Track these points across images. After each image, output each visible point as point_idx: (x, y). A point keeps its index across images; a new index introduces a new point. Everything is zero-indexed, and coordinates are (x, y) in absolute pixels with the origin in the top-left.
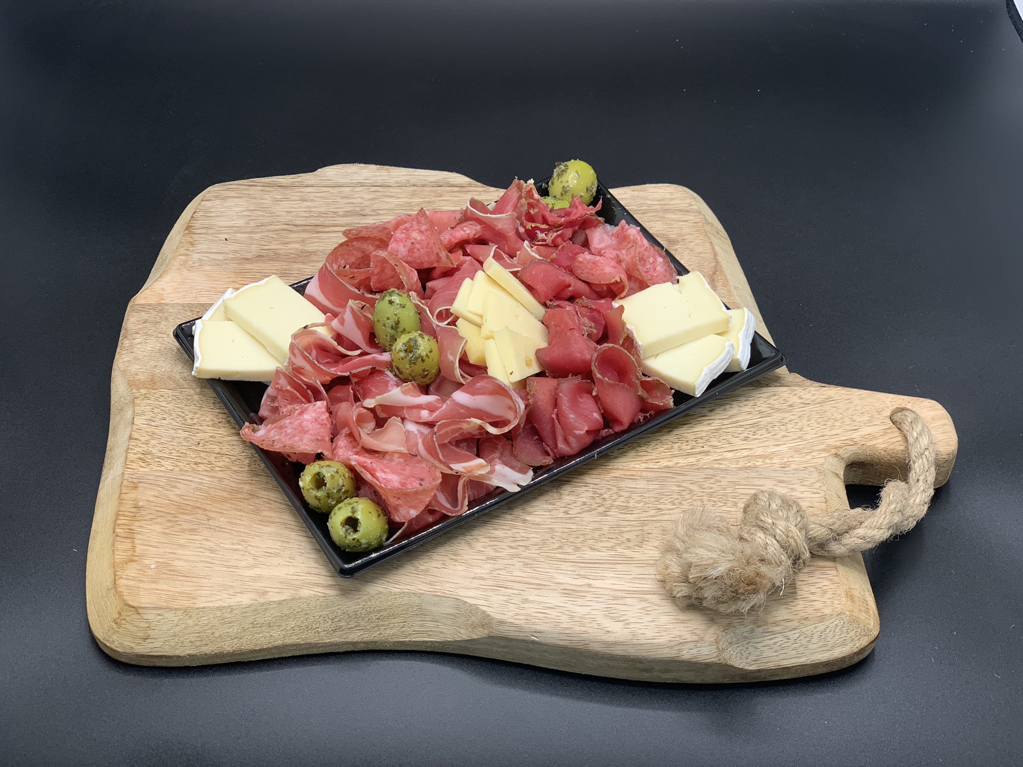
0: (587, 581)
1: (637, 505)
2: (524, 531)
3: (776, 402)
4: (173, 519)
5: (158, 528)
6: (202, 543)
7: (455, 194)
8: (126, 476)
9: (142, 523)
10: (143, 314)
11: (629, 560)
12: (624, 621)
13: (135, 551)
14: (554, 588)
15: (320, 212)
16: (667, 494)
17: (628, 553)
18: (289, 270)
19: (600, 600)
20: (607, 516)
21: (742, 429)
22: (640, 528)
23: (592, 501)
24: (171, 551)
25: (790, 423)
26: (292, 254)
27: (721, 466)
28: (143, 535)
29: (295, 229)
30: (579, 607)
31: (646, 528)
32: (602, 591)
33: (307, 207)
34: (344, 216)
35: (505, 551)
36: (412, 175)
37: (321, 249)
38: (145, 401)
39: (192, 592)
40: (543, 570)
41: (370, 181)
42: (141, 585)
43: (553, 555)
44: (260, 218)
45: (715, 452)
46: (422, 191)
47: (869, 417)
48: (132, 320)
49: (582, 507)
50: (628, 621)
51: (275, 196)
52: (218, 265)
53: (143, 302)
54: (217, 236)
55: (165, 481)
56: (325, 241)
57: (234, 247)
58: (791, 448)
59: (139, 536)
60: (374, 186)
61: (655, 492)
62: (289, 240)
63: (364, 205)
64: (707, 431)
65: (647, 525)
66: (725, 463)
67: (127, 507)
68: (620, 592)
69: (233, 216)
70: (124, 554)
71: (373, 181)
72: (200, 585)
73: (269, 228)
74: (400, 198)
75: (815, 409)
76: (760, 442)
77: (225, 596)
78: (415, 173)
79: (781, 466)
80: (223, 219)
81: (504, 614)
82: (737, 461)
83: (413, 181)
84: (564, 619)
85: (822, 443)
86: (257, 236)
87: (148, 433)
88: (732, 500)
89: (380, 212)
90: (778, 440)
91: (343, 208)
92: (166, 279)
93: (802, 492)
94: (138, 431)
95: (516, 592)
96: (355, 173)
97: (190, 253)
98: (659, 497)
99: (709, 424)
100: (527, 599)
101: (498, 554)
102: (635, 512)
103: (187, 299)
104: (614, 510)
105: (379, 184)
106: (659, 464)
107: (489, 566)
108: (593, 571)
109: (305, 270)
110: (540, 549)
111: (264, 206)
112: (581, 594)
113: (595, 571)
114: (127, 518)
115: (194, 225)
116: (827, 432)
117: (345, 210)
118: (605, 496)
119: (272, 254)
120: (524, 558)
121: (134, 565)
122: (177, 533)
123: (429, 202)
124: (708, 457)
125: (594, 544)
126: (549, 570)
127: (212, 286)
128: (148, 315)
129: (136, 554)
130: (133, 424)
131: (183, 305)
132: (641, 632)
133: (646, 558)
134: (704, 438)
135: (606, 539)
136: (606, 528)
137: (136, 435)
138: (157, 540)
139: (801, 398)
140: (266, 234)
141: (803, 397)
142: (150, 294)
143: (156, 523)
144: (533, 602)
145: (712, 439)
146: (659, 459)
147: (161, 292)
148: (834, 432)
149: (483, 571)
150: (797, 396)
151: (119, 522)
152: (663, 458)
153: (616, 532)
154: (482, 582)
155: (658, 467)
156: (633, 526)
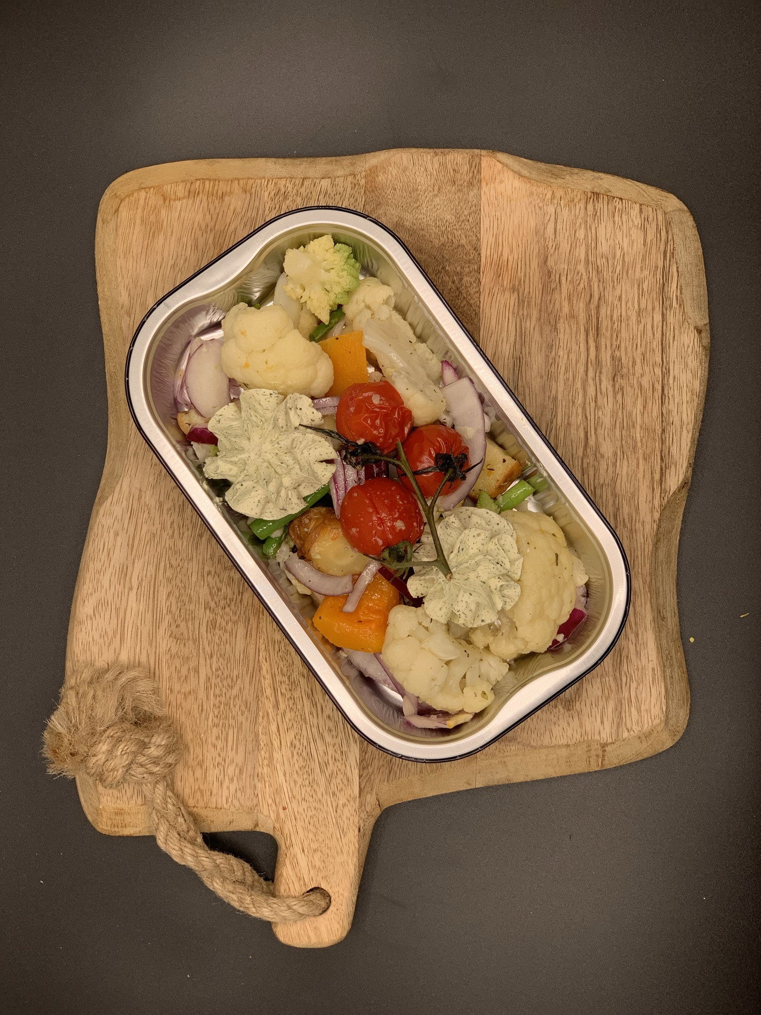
0: (136, 587)
1: (217, 637)
2: (190, 535)
3: (339, 780)
4: (209, 228)
5: (199, 217)
6: (183, 257)
7: (648, 476)
8: (259, 181)
9: (205, 203)
10: (466, 168)
11: (156, 624)
12: (95, 615)
13: (175, 200)
14: (129, 558)
15: (618, 332)
16: (229, 665)
17: (165, 625)
18: (529, 305)
19: (116, 597)
20: (205, 609)
21: (305, 744)
22: (191, 637)
23: (222, 597)
24: (174, 231)
25: (312, 790)
26: (554, 306)
27: (260, 718)
28: (192, 205)
29: (593, 306)
30: (109, 579)
31: (191, 643)
32: (124, 599)
33: (628, 318)
34: (613, 357)
35: (169, 517)
36: (681, 428)
37: (561, 336)
38: (349, 185)
39: (131, 254)
40: (148, 550)
41: (671, 381)
42: (140, 210)
43: (164, 559)
44: (611, 269)
45: (277, 714)
46: (655, 440)
47: (319, 868)
48: (458, 158)
49: (215, 588)
50: (94, 619)
51: (646, 282)
52: (536, 233)
53: (483, 165)
54: (583, 226)
55: (252, 216)
56: (574, 339)
57: (565, 246)
58: (281, 786)
59: (191, 202)
60: (663, 388)
61: (231, 655)
62: (575, 302)
63: (631, 377)
64: (303, 710)
65: (194, 643)
66: (265, 722)
67: (223, 187)
68: (124, 614)
69: (614, 240)
70: (172, 193)
71: (671, 385)
72: (138, 259)
73: (595, 279)
74: (643, 414)
75: (329, 817)
76: (288, 759)
77: (127, 282)
78: (685, 431)
79: (260, 774)
80: (609, 231)
81: (103, 516)
82: (267, 733)
83: (671, 429)
84: (98, 566)
85: (286, 816)
86: (581, 268)
87: (309, 194)
88: (221, 723)
89: (619, 396)
90: (291, 775)
91: (626, 354)
92: (517, 183)
93: (228, 788)
94: (313, 185)
95: (126, 526)
96: (686, 365)
97: (556, 201)
98: (226, 657)
99: (311, 713)
100: (118, 535)
101: (165, 512)
102: (209, 634)
103: (486, 208)
104: (211, 616)
105: (666, 392)
106: (264, 660)
107: (153, 504)
108: (146, 592)
109: (528, 322)
110: (170, 548)
111: (630, 272)
112: (122, 581)
113: (145, 595)
114: (211, 189)
115: (601, 200)
116: (300, 824)
117: (623, 359)
118: (227, 609)
119: (553, 286)
120: (161, 535)
121: (161, 202)
122: (193, 234)
123: (635, 448)
124: (271, 707)
125: (175, 596)
126: (147, 555)
127: (506, 230)
128: (465, 173)
129: (172, 202)
130: (323, 178)
131: (478, 205)
132: (83, 629)
133: (158, 640)
134: (295, 706)
135: (179, 606)
136: (192, 607)
137: (306, 183)
138: (186, 218)
139: (344, 805)
140: (584, 277)
141: (346, 809)
142: (496, 170)
143: (204, 215)
144: (115, 540)
145: (293, 714)
146: (270, 661)
147: (498, 180)
148: (300, 830)
149: (147, 499)
150: (347, 803)
151: (207, 183)
152: (271, 665)
153: (187, 616)
154: (136, 496)
155: (260, 661)
156: (193, 631)
